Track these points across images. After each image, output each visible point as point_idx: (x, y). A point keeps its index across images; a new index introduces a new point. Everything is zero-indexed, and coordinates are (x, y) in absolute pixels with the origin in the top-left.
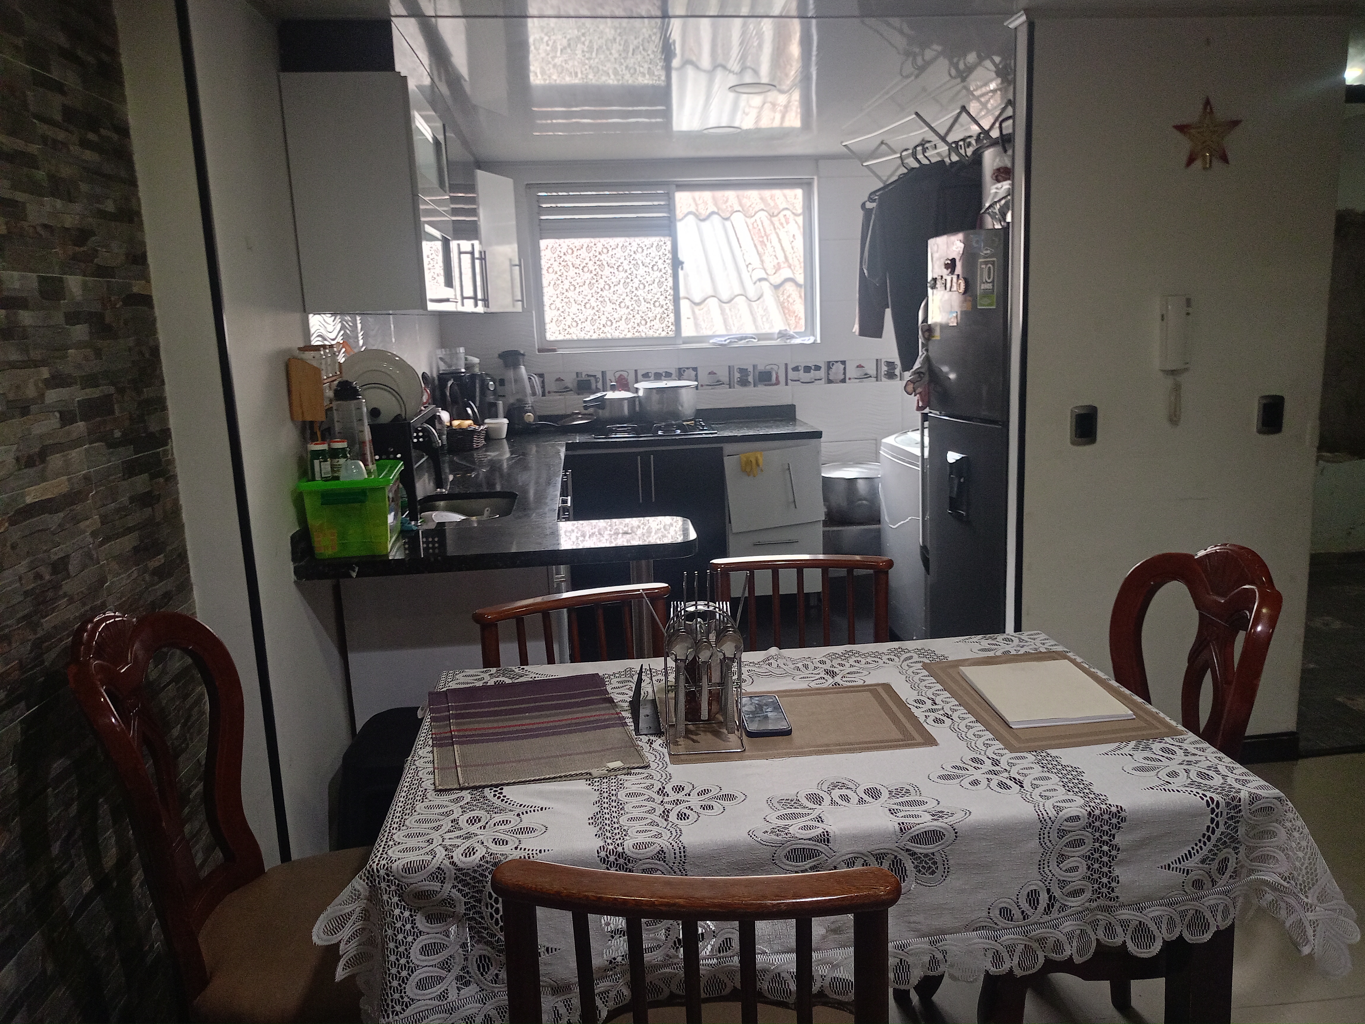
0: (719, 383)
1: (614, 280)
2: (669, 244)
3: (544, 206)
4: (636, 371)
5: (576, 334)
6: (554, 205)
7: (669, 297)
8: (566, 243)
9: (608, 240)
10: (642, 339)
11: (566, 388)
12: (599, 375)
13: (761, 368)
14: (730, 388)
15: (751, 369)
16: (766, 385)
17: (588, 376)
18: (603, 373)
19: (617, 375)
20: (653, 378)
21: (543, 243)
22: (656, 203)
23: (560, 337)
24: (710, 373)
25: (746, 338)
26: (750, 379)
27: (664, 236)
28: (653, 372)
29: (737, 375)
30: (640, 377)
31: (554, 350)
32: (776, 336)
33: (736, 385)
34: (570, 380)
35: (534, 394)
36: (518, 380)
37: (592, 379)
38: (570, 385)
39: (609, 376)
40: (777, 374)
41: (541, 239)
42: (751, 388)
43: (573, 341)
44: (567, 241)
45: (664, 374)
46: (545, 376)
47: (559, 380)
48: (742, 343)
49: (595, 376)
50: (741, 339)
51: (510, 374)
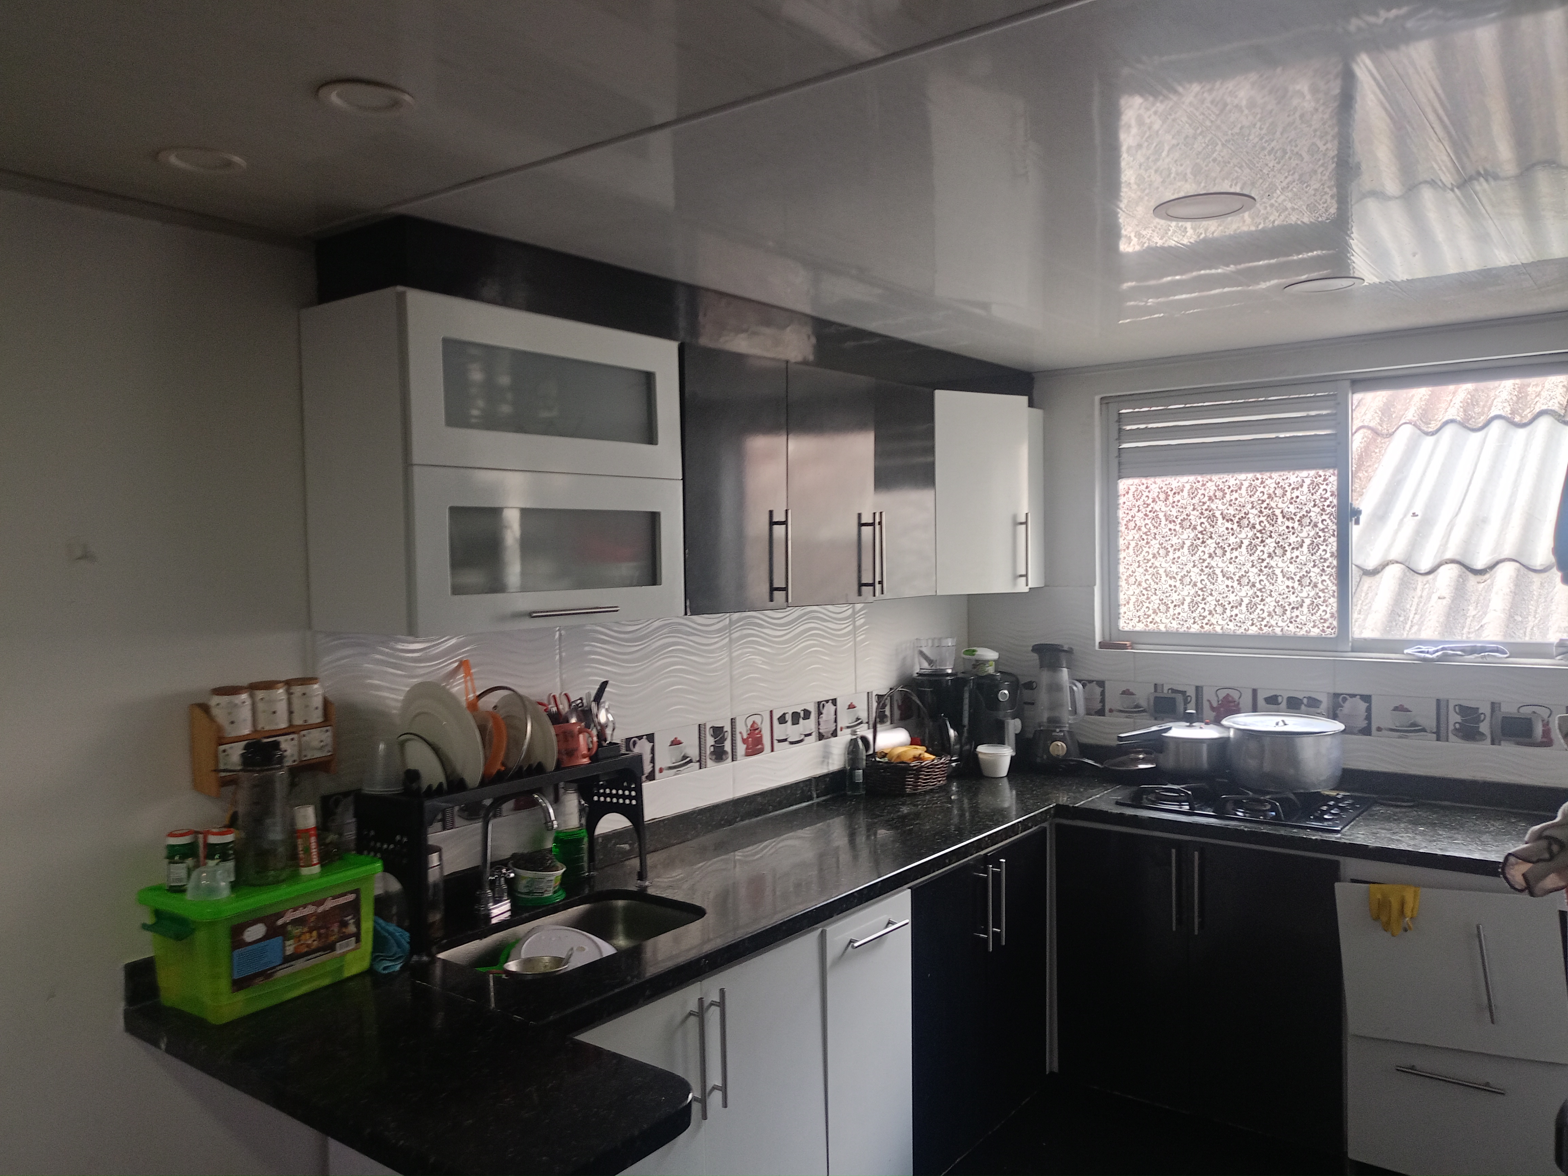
0: (1415, 728)
1: (1232, 540)
2: (1333, 479)
3: (1128, 428)
4: (1255, 692)
5: (1165, 623)
6: (1143, 426)
7: (1328, 570)
8: (1156, 484)
9: (1226, 477)
10: (1275, 637)
11: (1137, 706)
12: (1191, 692)
13: (1509, 708)
14: (1438, 739)
15: (1485, 709)
16: (1519, 744)
17: (1174, 691)
18: (1198, 689)
19: (1222, 694)
20: (1284, 705)
21: (1123, 484)
22: (1313, 413)
23: (1140, 627)
24: (1396, 709)
25: (1483, 650)
26: (1484, 727)
27: (1324, 467)
28: (1286, 695)
29: (1455, 718)
30: (1261, 702)
31: (1124, 647)
32: (1554, 651)
33: (1452, 737)
34: (1144, 695)
35: (1075, 712)
36: (1055, 688)
37: (1179, 698)
38: (1144, 703)
39: (1208, 695)
40: (1546, 724)
41: (1120, 477)
42: (1484, 747)
43: (1159, 633)
44: (1159, 480)
45: (1305, 701)
46: (1107, 684)
47: (1126, 692)
48: (1471, 659)
49: (1183, 693)
50: (1473, 650)
51: (1045, 677)
